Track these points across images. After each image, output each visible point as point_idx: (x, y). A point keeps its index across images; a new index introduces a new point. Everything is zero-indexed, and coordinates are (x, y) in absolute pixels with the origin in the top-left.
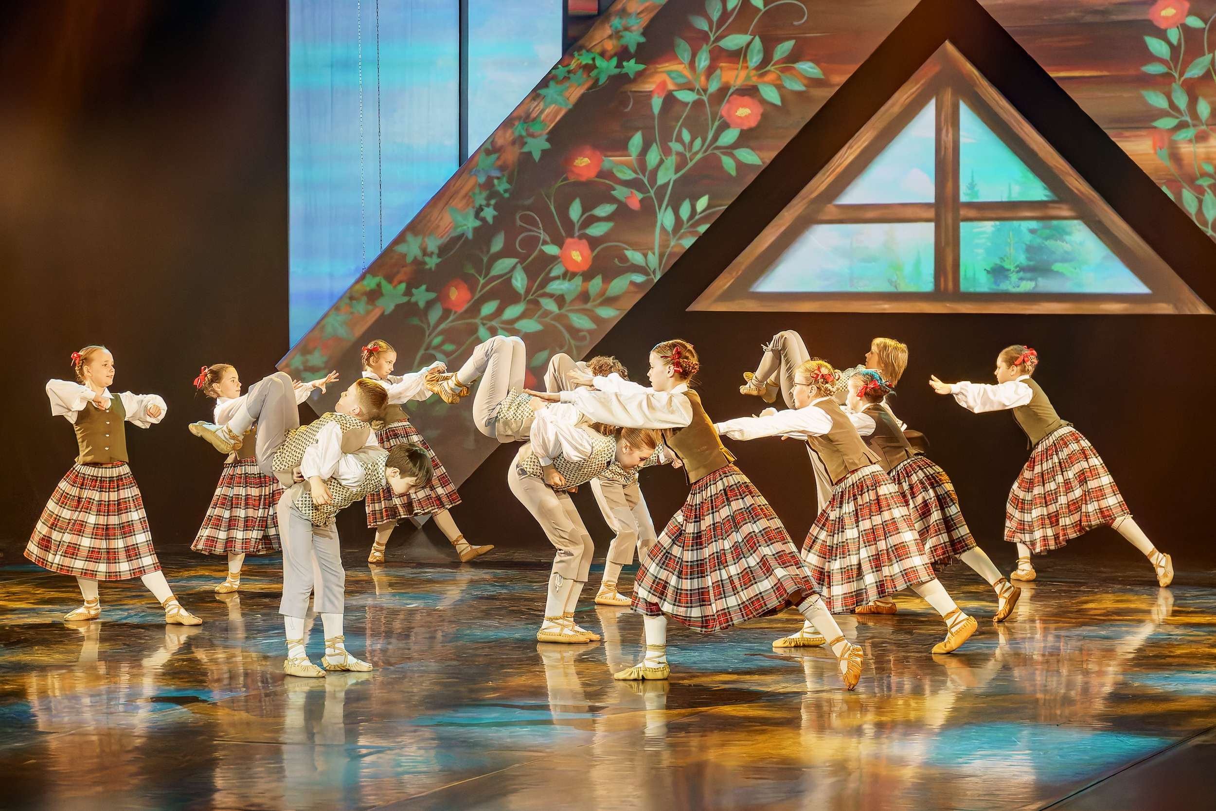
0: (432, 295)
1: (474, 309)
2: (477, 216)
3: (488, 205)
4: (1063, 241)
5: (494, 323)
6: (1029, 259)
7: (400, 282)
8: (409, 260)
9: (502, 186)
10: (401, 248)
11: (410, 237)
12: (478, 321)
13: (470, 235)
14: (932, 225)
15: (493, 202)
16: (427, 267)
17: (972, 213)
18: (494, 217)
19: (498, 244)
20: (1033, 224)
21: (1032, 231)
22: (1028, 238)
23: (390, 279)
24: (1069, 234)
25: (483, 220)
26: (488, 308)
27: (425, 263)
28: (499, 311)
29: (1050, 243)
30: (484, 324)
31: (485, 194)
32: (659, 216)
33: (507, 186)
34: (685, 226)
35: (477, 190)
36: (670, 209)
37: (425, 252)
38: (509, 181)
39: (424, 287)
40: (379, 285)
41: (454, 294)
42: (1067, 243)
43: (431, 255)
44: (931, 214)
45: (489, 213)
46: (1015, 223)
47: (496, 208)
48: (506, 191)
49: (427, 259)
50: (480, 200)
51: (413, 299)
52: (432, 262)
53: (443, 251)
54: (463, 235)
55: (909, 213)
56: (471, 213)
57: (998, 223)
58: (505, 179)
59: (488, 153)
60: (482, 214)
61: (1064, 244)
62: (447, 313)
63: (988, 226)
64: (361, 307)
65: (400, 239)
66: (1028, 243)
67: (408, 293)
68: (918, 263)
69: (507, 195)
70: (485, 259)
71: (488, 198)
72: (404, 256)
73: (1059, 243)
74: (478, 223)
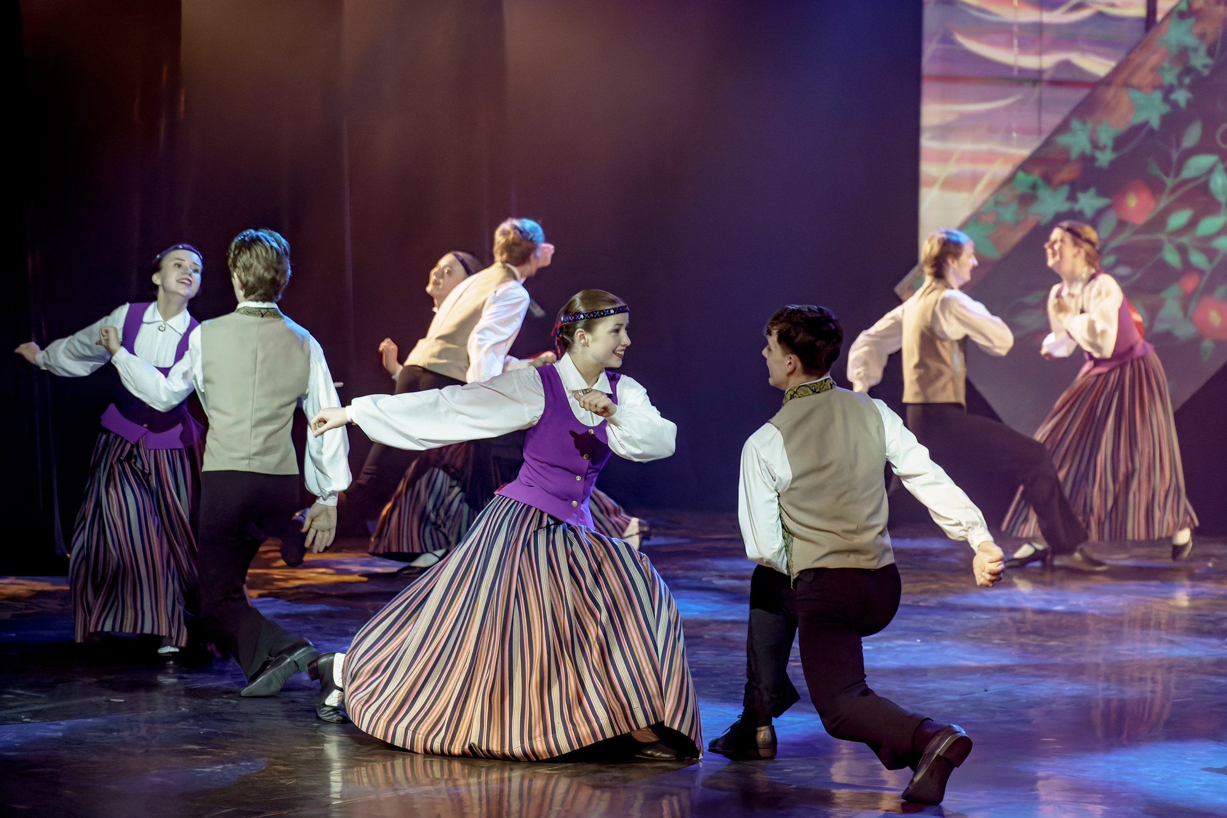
0: (1101, 202)
1: (1159, 222)
2: (1166, 99)
3: (1181, 85)
5: (1185, 240)
7: (1062, 183)
8: (1075, 154)
9: (1200, 61)
10: (1064, 140)
11: (1075, 124)
12: (1162, 237)
13: (1155, 123)
15: (1187, 80)
16: (1097, 164)
18: (1189, 102)
19: (1193, 135)
23: (1047, 179)
25: (1174, 105)
26: (1179, 219)
27: (1092, 159)
28: (1192, 224)
30: (1170, 241)
31: (1177, 70)
33: (1208, 61)
35: (1166, 65)
37: (1095, 145)
38: (1210, 53)
39: (1092, 192)
40: (1034, 187)
41: (1132, 202)
43: (1103, 149)
45: (1181, 97)
47: (1191, 88)
48: (1205, 66)
49: (1099, 155)
50: (1169, 78)
51: (1077, 207)
52: (1105, 158)
53: (1120, 142)
54: (1145, 124)
56: (1158, 95)
58: (1203, 51)
59: (1183, 15)
60: (1173, 96)
62: (1122, 225)
64: (1009, 214)
65: (1063, 127)
67: (1072, 197)
69: (1206, 72)
70: (1175, 156)
71: (1180, 76)
72: (1066, 150)
74: (1165, 109)
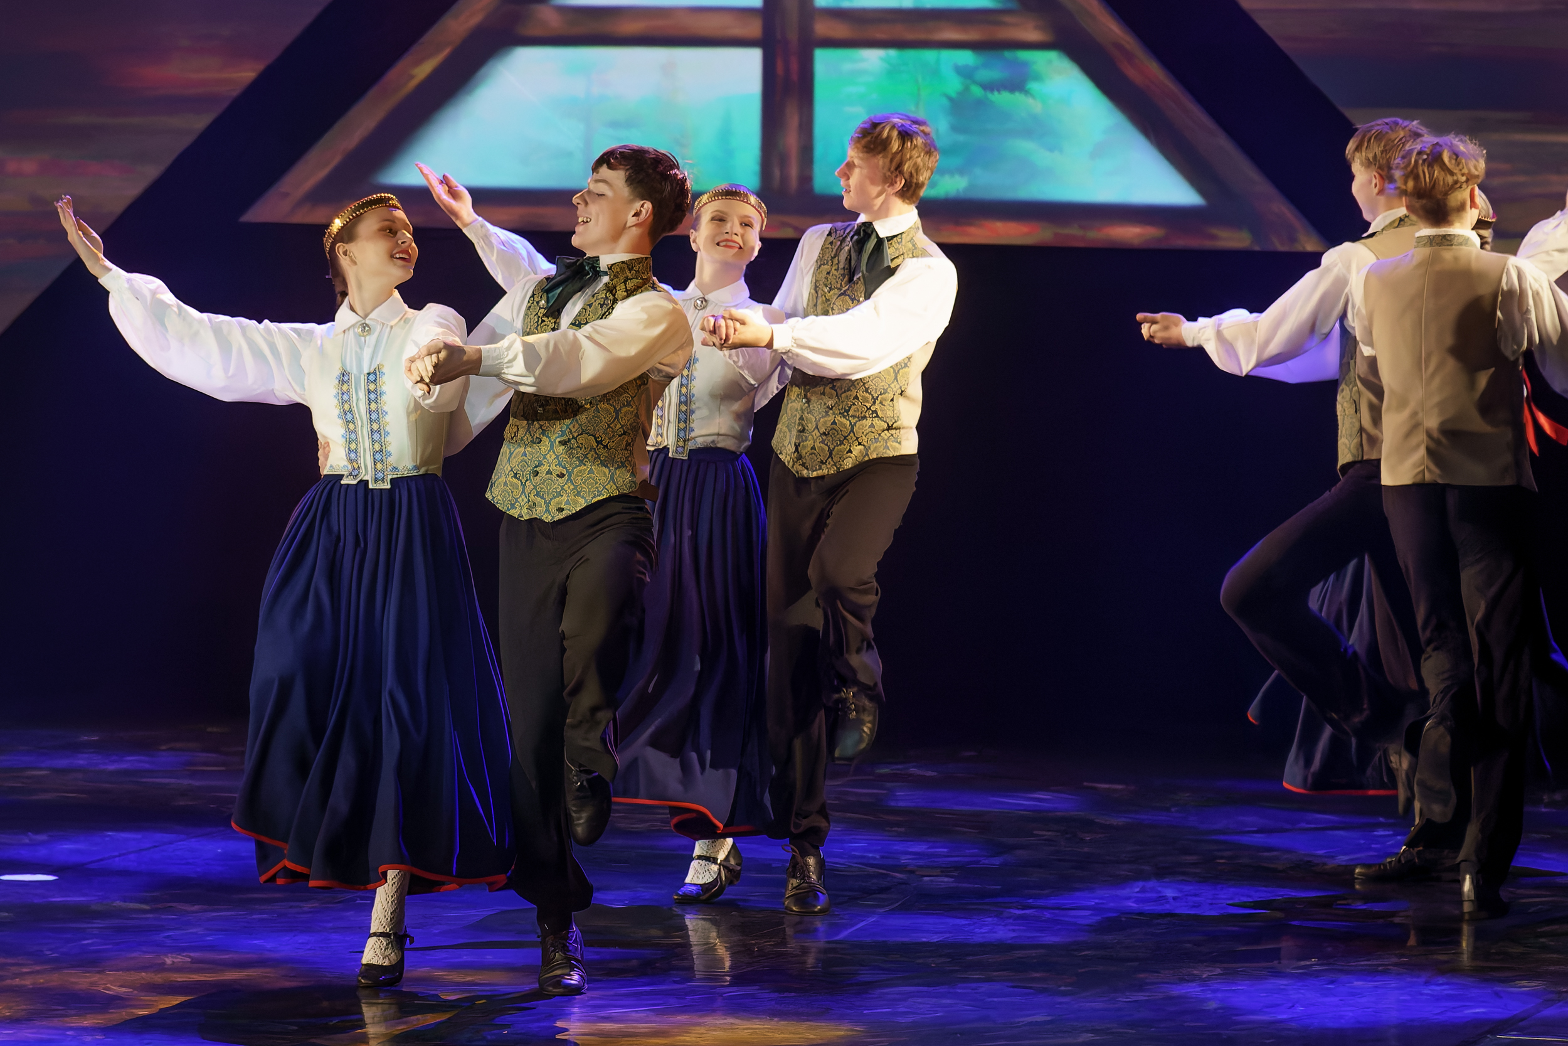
4: (1027, 92)
6: (955, 129)
14: (754, 56)
17: (840, 30)
20: (966, 57)
21: (965, 73)
22: (954, 85)
24: (1038, 78)
29: (1003, 99)
42: (1033, 97)
44: (755, 29)
46: (929, 56)
55: (709, 26)
57: (892, 53)
61: (1030, 101)
63: (873, 59)
66: (953, 95)
68: (725, 135)
73: (1018, 98)
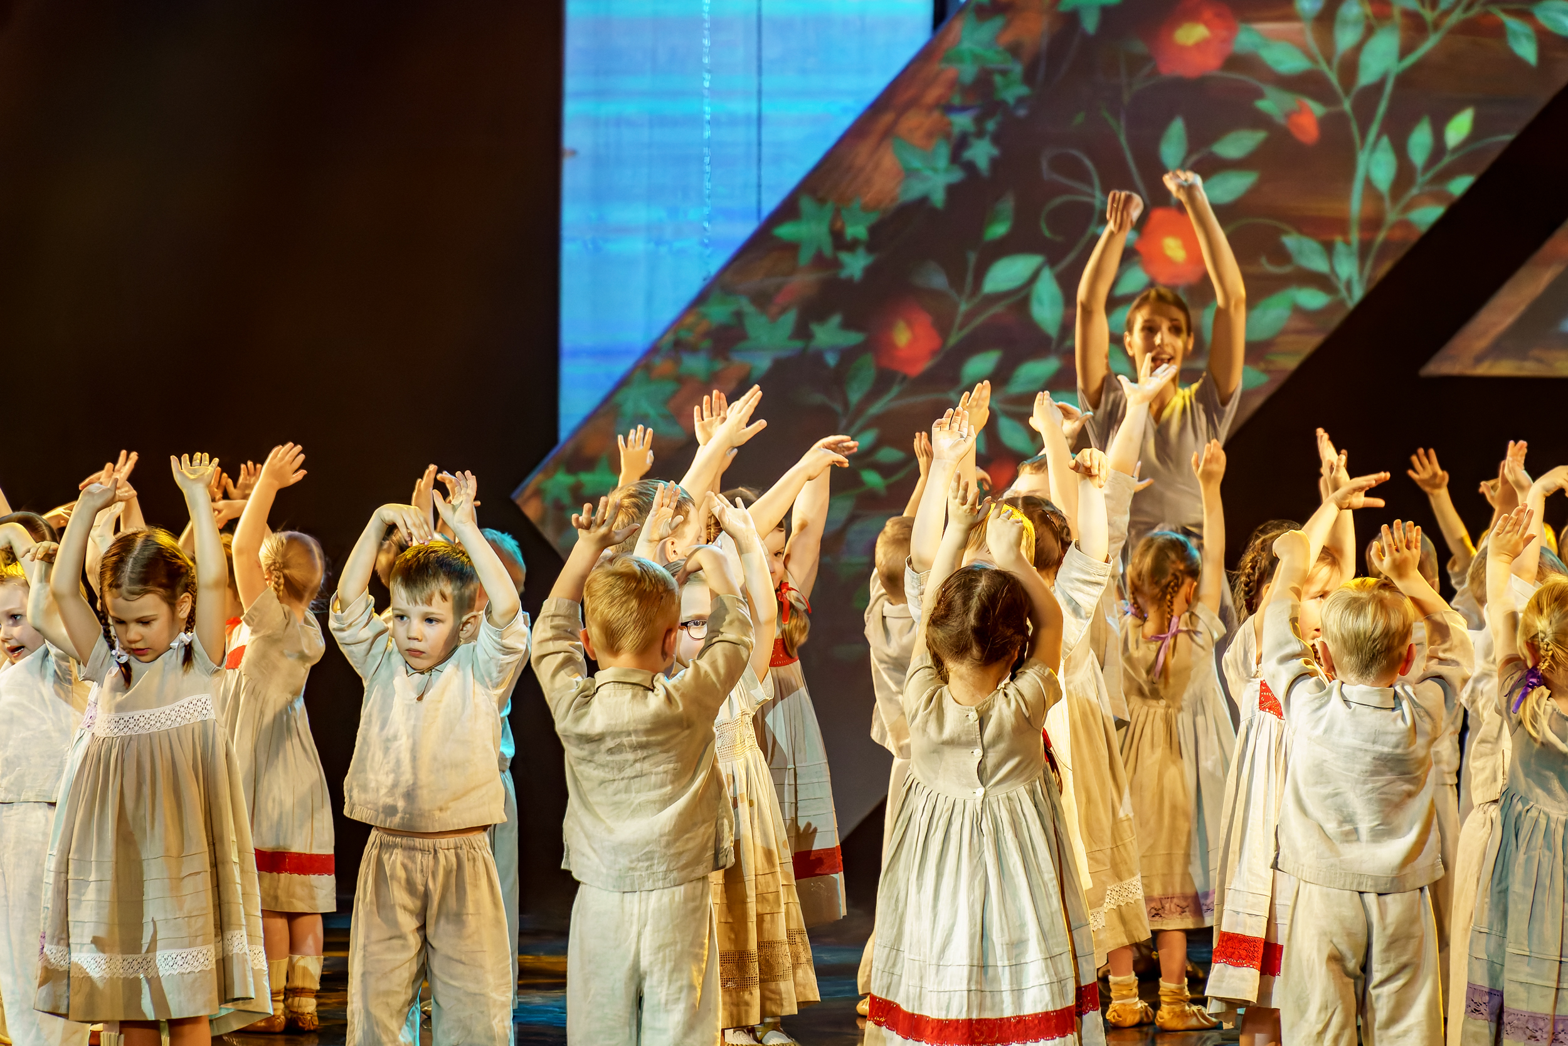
32: (1362, 158)
34: (1420, 179)
36: (1385, 141)
